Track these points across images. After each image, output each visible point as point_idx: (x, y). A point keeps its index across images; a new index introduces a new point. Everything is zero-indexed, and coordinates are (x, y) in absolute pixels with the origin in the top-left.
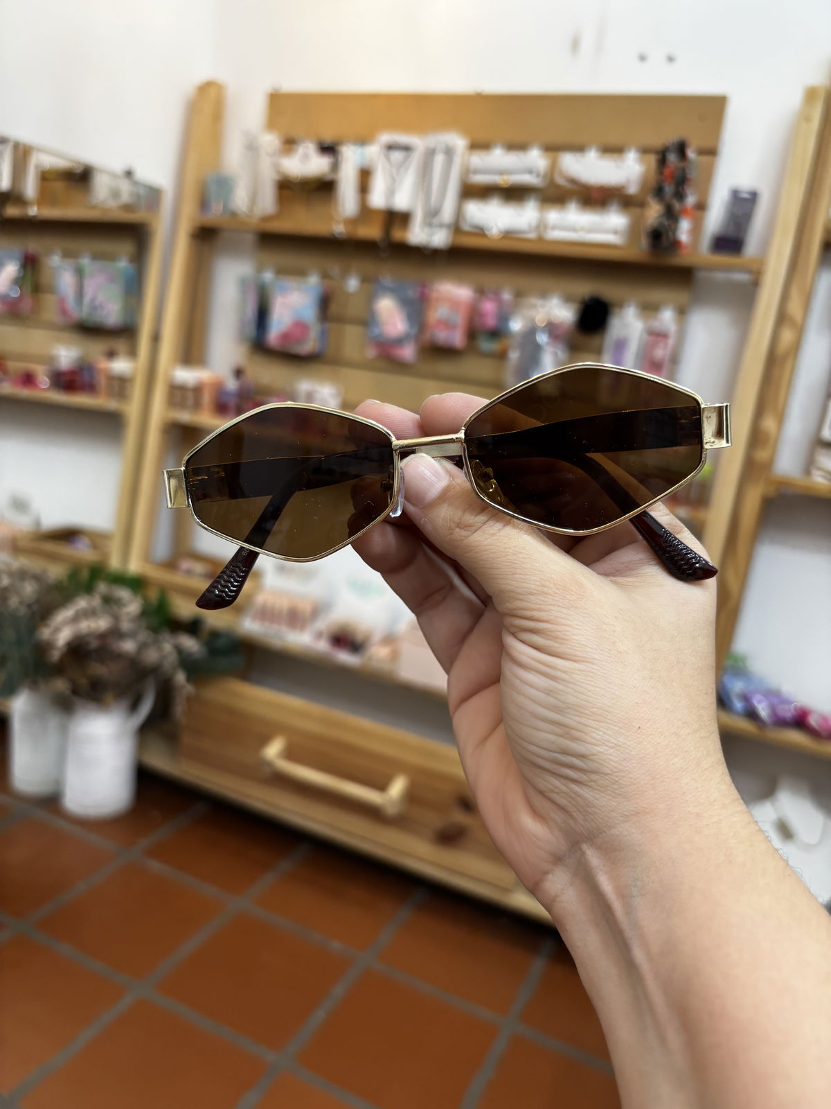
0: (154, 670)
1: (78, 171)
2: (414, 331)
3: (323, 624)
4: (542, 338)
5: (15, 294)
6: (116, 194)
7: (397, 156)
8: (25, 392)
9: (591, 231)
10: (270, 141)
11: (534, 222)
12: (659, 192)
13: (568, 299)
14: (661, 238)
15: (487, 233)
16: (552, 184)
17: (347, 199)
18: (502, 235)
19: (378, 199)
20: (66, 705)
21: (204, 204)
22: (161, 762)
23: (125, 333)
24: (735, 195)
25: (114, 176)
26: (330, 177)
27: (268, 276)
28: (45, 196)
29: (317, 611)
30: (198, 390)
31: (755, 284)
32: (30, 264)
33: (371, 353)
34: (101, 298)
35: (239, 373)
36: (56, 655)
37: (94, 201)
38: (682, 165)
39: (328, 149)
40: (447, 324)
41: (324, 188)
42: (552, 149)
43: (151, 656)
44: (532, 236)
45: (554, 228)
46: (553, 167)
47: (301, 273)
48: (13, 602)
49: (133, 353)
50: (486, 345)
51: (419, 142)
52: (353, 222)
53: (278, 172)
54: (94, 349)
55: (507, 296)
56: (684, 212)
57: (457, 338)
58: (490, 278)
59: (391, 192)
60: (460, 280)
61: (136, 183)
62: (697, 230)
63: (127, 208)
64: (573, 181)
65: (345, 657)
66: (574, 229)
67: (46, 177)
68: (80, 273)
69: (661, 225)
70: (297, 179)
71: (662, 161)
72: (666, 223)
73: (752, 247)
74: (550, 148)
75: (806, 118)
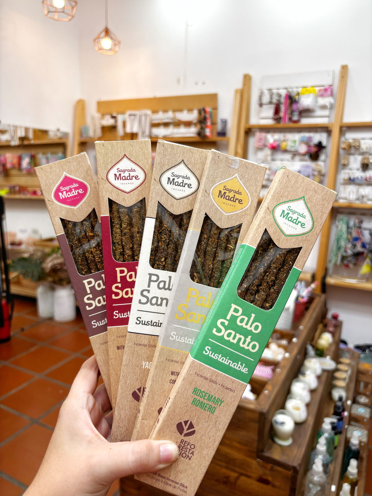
1: (44, 130)
5: (29, 167)
6: (55, 135)
7: (132, 117)
8: (34, 197)
9: (186, 134)
10: (98, 116)
11: (172, 133)
14: (202, 135)
15: (158, 137)
16: (175, 121)
17: (120, 130)
18: (163, 137)
19: (128, 130)
24: (222, 121)
25: (54, 131)
26: (115, 125)
28: (35, 137)
31: (228, 144)
32: (33, 158)
37: (50, 138)
38: (205, 113)
39: (114, 117)
41: (113, 128)
44: (171, 136)
45: (177, 134)
46: (175, 116)
51: (137, 113)
52: (122, 137)
53: (101, 124)
56: (207, 127)
59: (132, 128)
61: (61, 132)
63: (60, 138)
64: (179, 120)
66: (181, 134)
68: (47, 158)
70: (106, 126)
71: (200, 113)
72: (202, 130)
73: (228, 134)
74: (174, 111)
75: (236, 99)
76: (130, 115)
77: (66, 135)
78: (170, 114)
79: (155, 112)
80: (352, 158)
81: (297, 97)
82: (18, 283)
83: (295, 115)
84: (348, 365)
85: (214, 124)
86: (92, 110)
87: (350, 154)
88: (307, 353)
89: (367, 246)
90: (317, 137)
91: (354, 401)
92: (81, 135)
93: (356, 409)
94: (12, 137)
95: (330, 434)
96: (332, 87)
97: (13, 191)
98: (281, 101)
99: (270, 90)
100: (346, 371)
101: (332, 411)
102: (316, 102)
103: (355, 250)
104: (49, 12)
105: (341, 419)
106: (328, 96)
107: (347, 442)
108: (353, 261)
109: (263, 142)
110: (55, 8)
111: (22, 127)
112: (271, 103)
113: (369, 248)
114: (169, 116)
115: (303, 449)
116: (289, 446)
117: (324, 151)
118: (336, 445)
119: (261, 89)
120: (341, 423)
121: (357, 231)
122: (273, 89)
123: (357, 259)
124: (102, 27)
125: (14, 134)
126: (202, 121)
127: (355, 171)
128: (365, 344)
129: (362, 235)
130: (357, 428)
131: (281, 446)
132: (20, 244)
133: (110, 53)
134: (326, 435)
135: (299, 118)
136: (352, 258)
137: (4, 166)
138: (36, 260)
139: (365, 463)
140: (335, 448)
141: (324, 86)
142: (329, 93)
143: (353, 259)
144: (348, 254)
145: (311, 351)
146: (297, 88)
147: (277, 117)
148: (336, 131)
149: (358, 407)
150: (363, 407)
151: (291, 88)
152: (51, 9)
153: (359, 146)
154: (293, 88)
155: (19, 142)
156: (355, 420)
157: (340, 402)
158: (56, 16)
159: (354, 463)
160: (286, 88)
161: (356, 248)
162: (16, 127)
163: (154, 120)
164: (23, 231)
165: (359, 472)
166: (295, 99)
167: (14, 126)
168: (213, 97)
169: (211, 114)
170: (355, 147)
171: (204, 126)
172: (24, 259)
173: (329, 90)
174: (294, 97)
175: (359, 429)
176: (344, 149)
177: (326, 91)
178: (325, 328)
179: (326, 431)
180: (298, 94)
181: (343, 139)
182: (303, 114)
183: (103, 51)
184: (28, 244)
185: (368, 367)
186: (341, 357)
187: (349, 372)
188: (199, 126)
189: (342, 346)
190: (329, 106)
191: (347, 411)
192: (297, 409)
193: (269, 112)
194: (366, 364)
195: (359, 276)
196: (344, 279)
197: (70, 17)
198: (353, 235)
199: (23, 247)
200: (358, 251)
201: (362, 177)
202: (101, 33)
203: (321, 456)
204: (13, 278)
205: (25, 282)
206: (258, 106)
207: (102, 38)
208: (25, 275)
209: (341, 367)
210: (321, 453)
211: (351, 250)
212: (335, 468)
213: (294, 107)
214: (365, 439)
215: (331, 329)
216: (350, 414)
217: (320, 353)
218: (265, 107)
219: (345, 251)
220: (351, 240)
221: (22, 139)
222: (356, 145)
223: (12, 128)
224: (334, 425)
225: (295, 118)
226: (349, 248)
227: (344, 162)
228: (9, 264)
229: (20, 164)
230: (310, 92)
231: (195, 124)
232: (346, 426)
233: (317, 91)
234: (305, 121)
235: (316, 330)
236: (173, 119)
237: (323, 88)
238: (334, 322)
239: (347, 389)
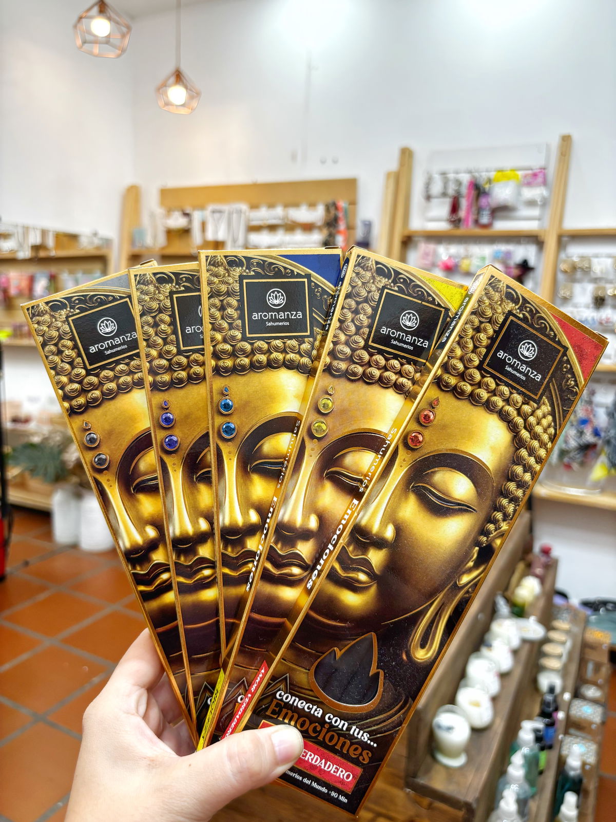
1: (72, 234)
6: (91, 243)
7: (217, 215)
9: (306, 243)
10: (161, 211)
12: (327, 224)
15: (260, 248)
16: (287, 222)
17: (197, 237)
18: (267, 248)
19: (210, 236)
24: (365, 223)
25: (89, 236)
26: (188, 227)
28: (58, 246)
32: (53, 279)
37: (82, 247)
39: (186, 215)
41: (185, 232)
46: (286, 215)
51: (226, 208)
52: (201, 246)
53: (166, 226)
56: (339, 233)
59: (216, 233)
61: (99, 238)
62: (350, 239)
63: (98, 248)
64: (293, 222)
67: (58, 236)
68: (76, 281)
70: (174, 229)
71: (328, 210)
73: (373, 245)
74: (286, 206)
75: (387, 187)
76: (214, 212)
77: (107, 242)
78: (279, 211)
79: (254, 207)
80: (577, 288)
81: (487, 187)
82: (22, 485)
83: (484, 216)
84: (568, 632)
85: (350, 228)
86: (151, 203)
87: (574, 281)
88: (496, 610)
89: (603, 434)
90: (521, 252)
91: (577, 695)
92: (132, 242)
93: (578, 707)
94: (21, 245)
95: (531, 750)
96: (546, 171)
97: (18, 333)
98: (462, 193)
99: (444, 174)
100: (563, 643)
101: (537, 709)
102: (519, 194)
103: (582, 440)
104: (84, 42)
105: (551, 725)
106: (538, 185)
107: (562, 763)
108: (579, 457)
109: (430, 258)
110: (95, 36)
111: (37, 229)
112: (444, 194)
113: (605, 437)
114: (277, 214)
115: (484, 774)
116: (461, 768)
117: (531, 275)
118: (541, 768)
119: (428, 173)
120: (551, 730)
121: (584, 408)
122: (450, 173)
123: (585, 456)
124: (171, 68)
125: (24, 241)
126: (331, 223)
127: (582, 309)
128: (599, 599)
129: (594, 415)
130: (578, 740)
131: (447, 768)
132: (27, 421)
133: (184, 111)
134: (525, 750)
135: (491, 220)
136: (576, 453)
137: (5, 291)
138: (52, 448)
139: (591, 800)
140: (541, 773)
141: (532, 169)
142: (540, 179)
143: (579, 455)
144: (570, 447)
145: (503, 608)
146: (487, 171)
147: (455, 217)
148: (551, 243)
149: (582, 704)
150: (590, 704)
151: (477, 171)
152: (88, 38)
153: (590, 268)
154: (483, 172)
155: (32, 254)
156: (575, 726)
157: (551, 695)
158: (96, 49)
159: (571, 798)
160: (470, 172)
161: (583, 436)
162: (26, 229)
163: (252, 220)
164: (33, 400)
165: (581, 816)
166: (484, 189)
167: (24, 227)
168: (350, 185)
169: (346, 212)
170: (582, 269)
171: (334, 231)
172: (32, 446)
173: (541, 175)
174: (482, 187)
175: (583, 742)
176: (565, 272)
177: (536, 177)
178: (529, 569)
179: (526, 744)
180: (490, 181)
181: (563, 256)
182: (499, 214)
183: (170, 107)
184: (41, 421)
185: (601, 636)
186: (555, 618)
187: (569, 644)
188: (325, 232)
189: (558, 601)
190: (541, 201)
191: (562, 711)
192: (477, 704)
193: (441, 209)
194: (597, 631)
195: (589, 483)
196: (563, 487)
197: (118, 52)
198: (579, 414)
199: (32, 426)
200: (587, 441)
201: (593, 319)
202: (168, 78)
203: (515, 786)
204: (15, 477)
205: (34, 483)
206: (423, 200)
207: (170, 86)
208: (33, 471)
209: (554, 635)
210: (515, 780)
211: (574, 439)
212: (538, 808)
213: (483, 201)
214: (591, 759)
215: (538, 571)
216: (568, 717)
217: (519, 612)
218: (435, 201)
219: (566, 442)
220: (575, 423)
221: (36, 248)
222: (584, 266)
223: (20, 230)
224: (538, 733)
225: (485, 220)
226: (571, 437)
227: (564, 294)
228: (8, 454)
229: (31, 289)
230: (509, 178)
231: (320, 228)
232: (560, 737)
233: (520, 177)
234: (501, 226)
235: (513, 572)
236: (283, 219)
237: (530, 172)
238: (543, 559)
239: (564, 672)
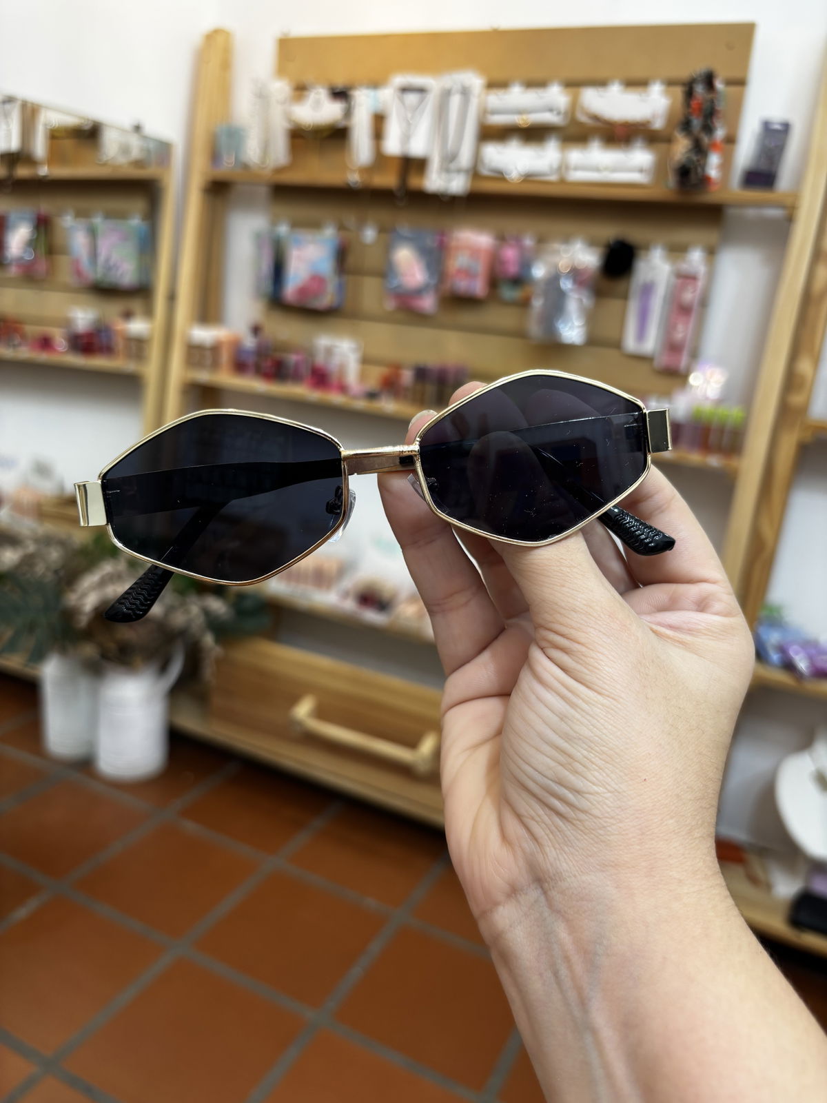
0: (182, 633)
1: (87, 128)
2: (433, 282)
3: (348, 583)
4: (566, 285)
5: (29, 257)
6: (125, 150)
7: (412, 98)
8: (43, 357)
9: (614, 170)
10: (280, 88)
11: (555, 165)
12: (686, 126)
13: (592, 243)
14: (689, 175)
15: (507, 177)
16: (573, 121)
17: (361, 147)
18: (522, 178)
19: (393, 146)
20: (96, 669)
21: (215, 156)
22: (192, 723)
23: (141, 292)
24: (767, 127)
25: (123, 131)
26: (343, 124)
27: (283, 229)
28: (55, 155)
29: (343, 570)
30: (215, 349)
31: (790, 219)
32: (43, 225)
33: (390, 305)
34: (115, 257)
35: (256, 330)
36: (83, 621)
37: (105, 158)
38: (710, 96)
39: (341, 94)
40: (468, 273)
41: (337, 135)
42: (573, 85)
43: (179, 619)
44: (553, 178)
45: (576, 168)
46: (575, 104)
47: (315, 225)
48: (40, 569)
49: (149, 313)
50: (508, 293)
51: (434, 83)
52: (368, 170)
53: (290, 120)
54: (111, 310)
55: (528, 242)
56: (714, 146)
57: (478, 287)
58: (512, 224)
59: (406, 138)
60: (481, 227)
61: (145, 138)
62: (726, 165)
63: (138, 164)
64: (596, 118)
65: (372, 616)
66: (597, 169)
67: (55, 135)
68: (93, 233)
69: (689, 160)
70: (309, 126)
71: (689, 93)
72: (695, 158)
73: (784, 181)
76: (404, 90)
77: (163, 150)
78: (556, 95)
79: (496, 84)
85: (731, 140)
155: (1, 171)
188: (683, 141)
